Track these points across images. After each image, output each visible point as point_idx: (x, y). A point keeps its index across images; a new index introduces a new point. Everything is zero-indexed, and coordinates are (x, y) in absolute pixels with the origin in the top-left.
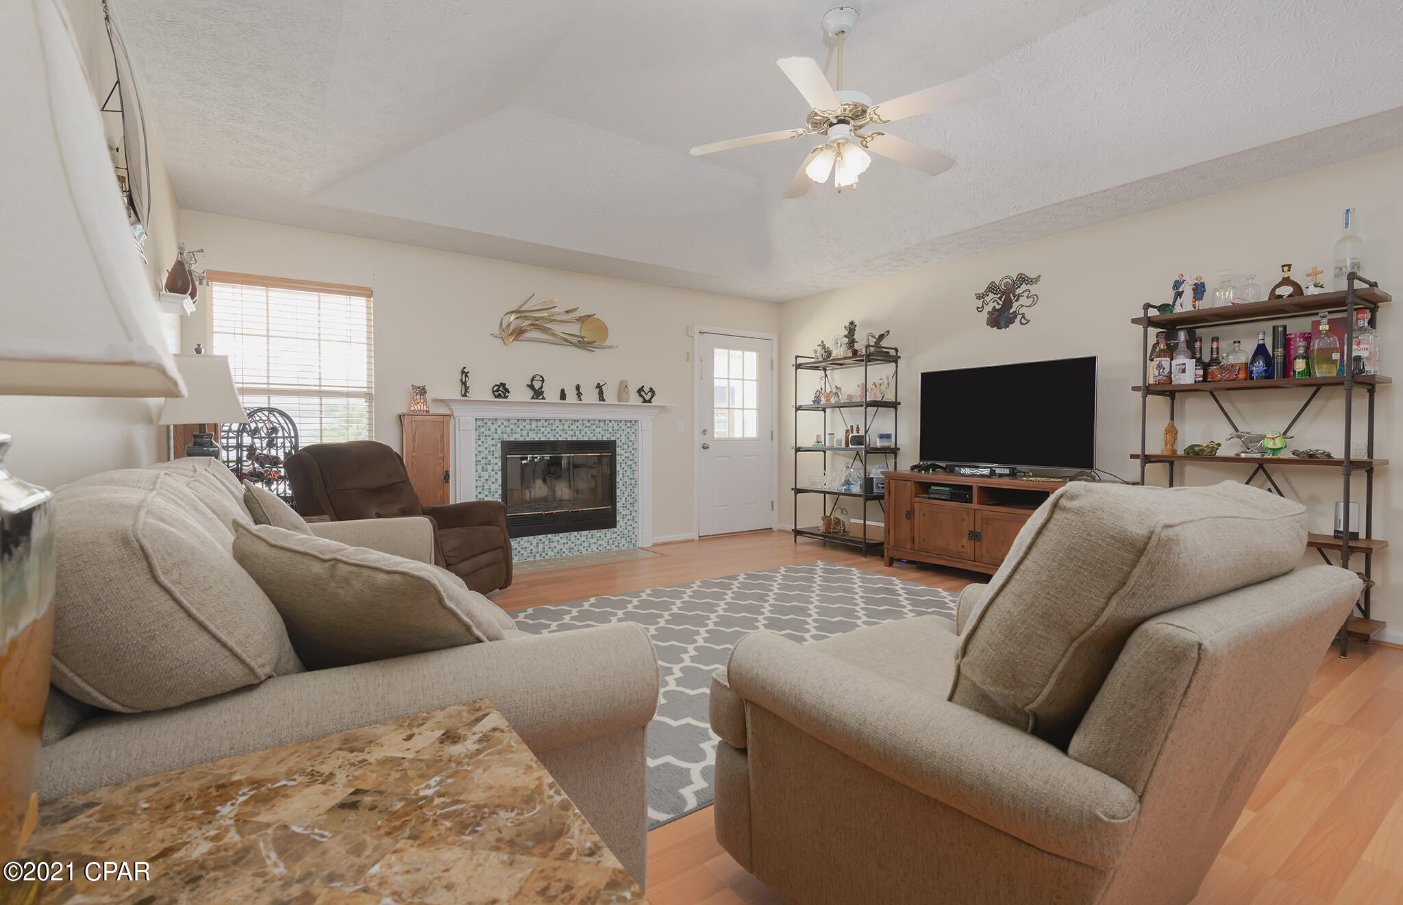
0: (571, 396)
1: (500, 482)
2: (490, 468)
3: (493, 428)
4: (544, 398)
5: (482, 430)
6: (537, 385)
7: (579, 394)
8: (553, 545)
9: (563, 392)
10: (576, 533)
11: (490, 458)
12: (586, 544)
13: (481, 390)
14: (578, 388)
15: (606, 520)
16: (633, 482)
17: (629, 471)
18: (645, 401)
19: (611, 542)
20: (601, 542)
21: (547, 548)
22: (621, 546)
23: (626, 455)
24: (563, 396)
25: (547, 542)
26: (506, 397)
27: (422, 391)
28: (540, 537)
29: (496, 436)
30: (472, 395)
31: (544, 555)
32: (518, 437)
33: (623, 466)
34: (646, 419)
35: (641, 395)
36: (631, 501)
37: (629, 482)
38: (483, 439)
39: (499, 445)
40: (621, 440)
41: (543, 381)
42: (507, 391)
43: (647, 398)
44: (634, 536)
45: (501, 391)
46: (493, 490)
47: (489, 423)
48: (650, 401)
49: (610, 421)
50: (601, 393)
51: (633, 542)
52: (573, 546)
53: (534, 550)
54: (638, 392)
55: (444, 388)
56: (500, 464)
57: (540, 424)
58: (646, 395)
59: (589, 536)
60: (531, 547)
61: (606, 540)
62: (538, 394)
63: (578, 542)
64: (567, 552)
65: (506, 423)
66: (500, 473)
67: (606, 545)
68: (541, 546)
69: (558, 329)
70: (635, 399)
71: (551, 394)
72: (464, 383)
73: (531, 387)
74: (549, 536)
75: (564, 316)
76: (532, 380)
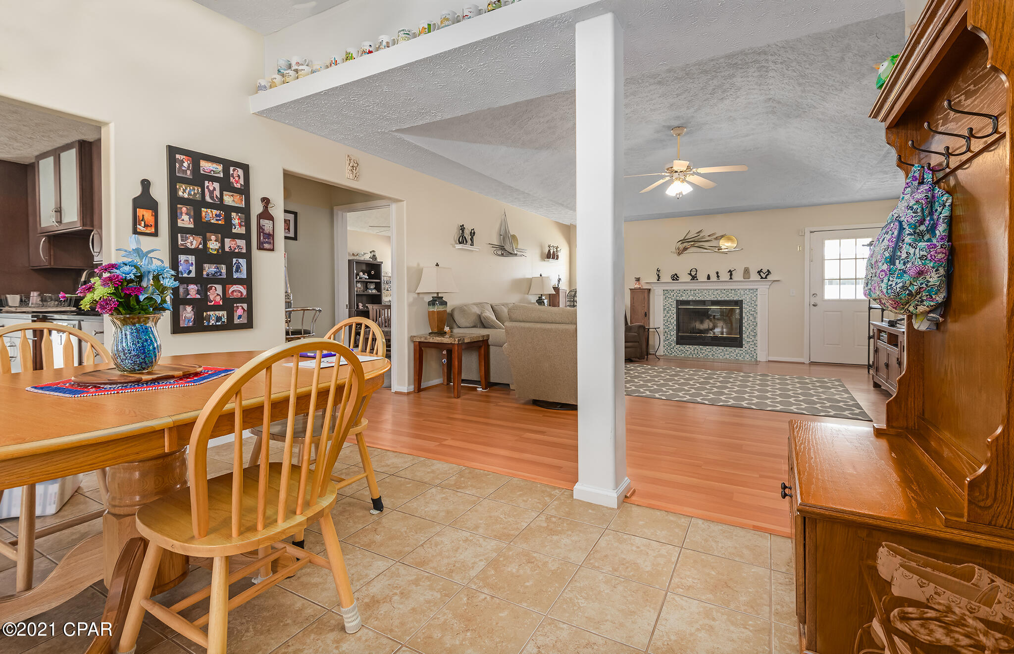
0: (714, 278)
1: (675, 319)
2: (670, 312)
3: (672, 294)
4: (697, 280)
5: (667, 295)
6: (693, 273)
7: (718, 277)
8: (702, 351)
9: (709, 275)
10: (716, 347)
11: (670, 307)
12: (722, 354)
13: (666, 278)
14: (717, 273)
15: (736, 342)
16: (755, 324)
17: (751, 318)
18: (762, 278)
19: (738, 355)
20: (731, 354)
21: (699, 353)
22: (746, 358)
23: (750, 308)
24: (709, 277)
25: (699, 350)
26: (678, 280)
27: (638, 280)
28: (696, 346)
29: (673, 298)
30: (662, 280)
31: (698, 355)
32: (684, 298)
33: (747, 314)
34: (763, 288)
35: (760, 275)
36: (753, 334)
37: (751, 323)
38: (667, 299)
39: (675, 302)
40: (746, 299)
41: (697, 271)
42: (678, 277)
43: (764, 276)
44: (755, 354)
45: (675, 277)
46: (672, 322)
47: (670, 292)
48: (766, 278)
49: (738, 290)
50: (731, 275)
51: (755, 357)
52: (714, 353)
53: (693, 352)
54: (758, 272)
55: (649, 278)
56: (675, 310)
57: (696, 292)
58: (764, 274)
59: (724, 350)
60: (691, 351)
61: (735, 353)
62: (694, 278)
63: (717, 352)
64: (711, 356)
65: (678, 292)
66: (675, 314)
67: (735, 356)
69: (706, 245)
70: (754, 276)
71: (702, 277)
72: (658, 275)
73: (690, 274)
74: (701, 347)
75: (708, 238)
76: (690, 271)
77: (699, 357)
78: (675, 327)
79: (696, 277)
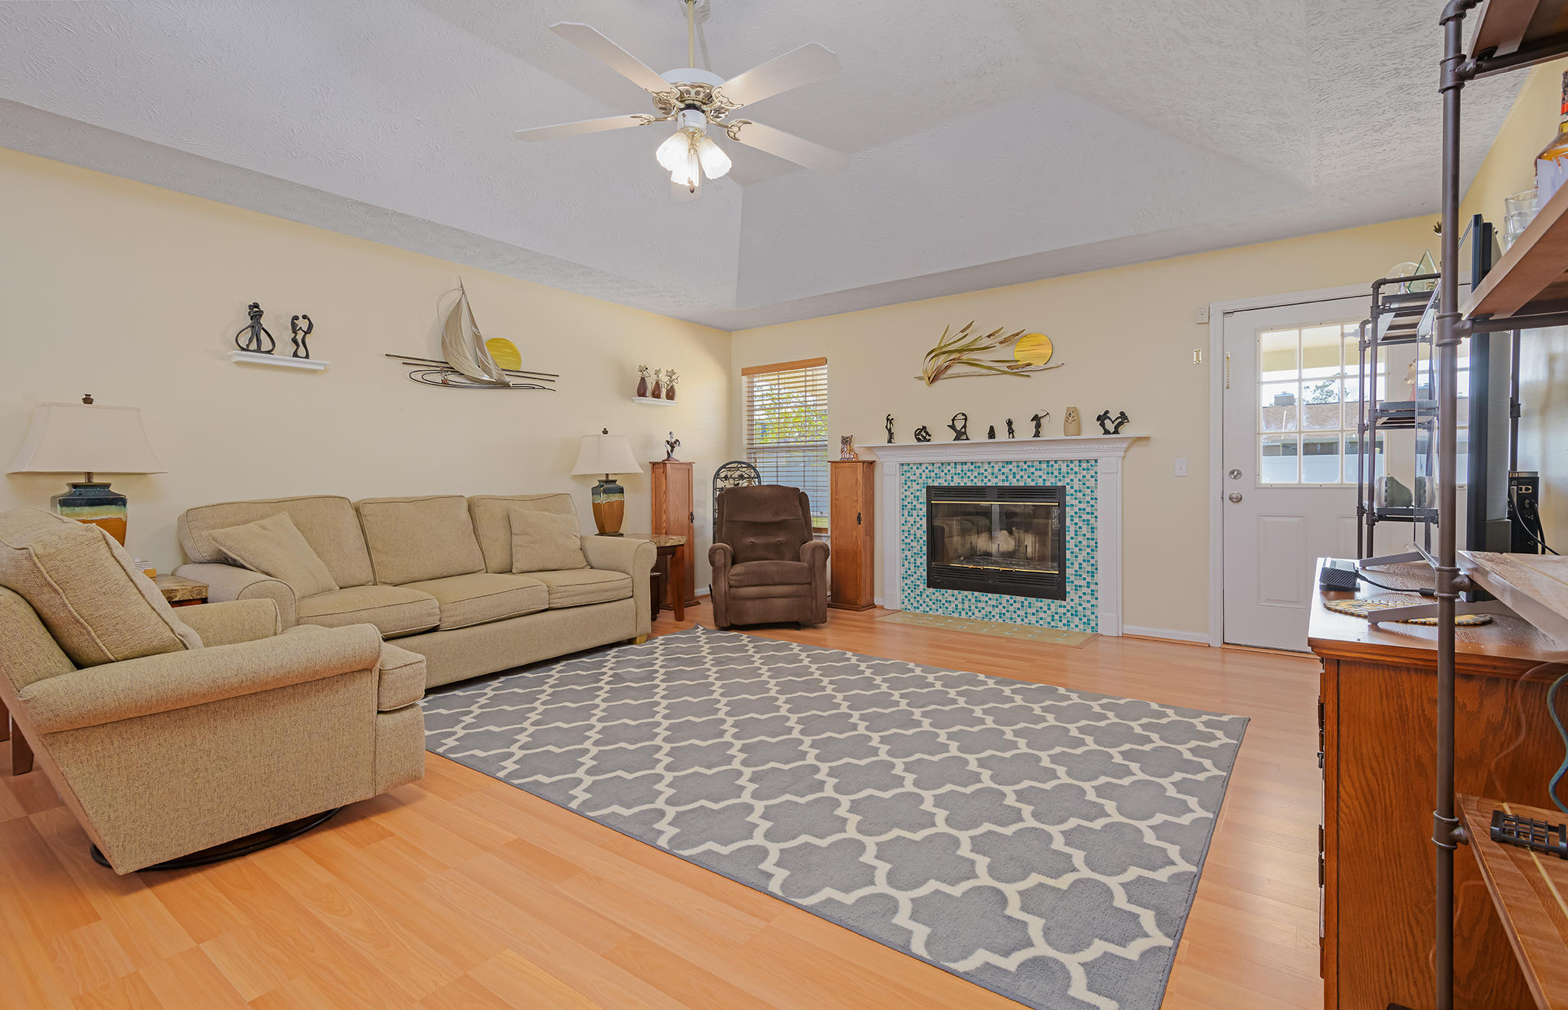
0: (1002, 434)
1: (925, 528)
2: (915, 513)
3: (918, 472)
4: (967, 439)
5: (908, 474)
6: (959, 425)
7: (1011, 431)
8: (980, 605)
9: (992, 429)
10: (1008, 597)
11: (915, 503)
12: (1021, 613)
13: (905, 436)
14: (1010, 423)
15: (1053, 588)
16: (1092, 543)
17: (1085, 528)
18: (1107, 432)
19: (1057, 617)
20: (1041, 615)
21: (973, 607)
22: (1072, 625)
23: (1082, 506)
24: (992, 434)
25: (973, 601)
26: (929, 440)
27: (846, 441)
28: (966, 593)
29: (921, 481)
30: (898, 441)
31: (970, 614)
32: (942, 482)
33: (1076, 520)
34: (1109, 456)
35: (1103, 425)
36: (1089, 569)
37: (1085, 543)
38: (909, 484)
39: (924, 490)
40: (1072, 484)
41: (966, 420)
42: (927, 433)
43: (1110, 427)
44: (1093, 617)
45: (922, 435)
46: (918, 535)
47: (915, 468)
48: (1116, 432)
49: (1056, 462)
50: (1038, 426)
51: (1093, 624)
52: (1004, 611)
53: (960, 606)
54: (1098, 419)
55: (869, 439)
56: (925, 509)
57: (965, 467)
58: (1112, 423)
59: (1026, 603)
60: (956, 602)
61: (1049, 612)
62: (961, 435)
63: (1011, 609)
64: (997, 617)
65: (930, 468)
66: (925, 519)
67: (1049, 619)
68: (967, 603)
69: (984, 357)
70: (1093, 430)
71: (977, 433)
72: (890, 431)
73: (953, 427)
74: (976, 594)
75: (986, 342)
76: (953, 420)
77: (973, 617)
78: (925, 548)
79: (965, 433)
